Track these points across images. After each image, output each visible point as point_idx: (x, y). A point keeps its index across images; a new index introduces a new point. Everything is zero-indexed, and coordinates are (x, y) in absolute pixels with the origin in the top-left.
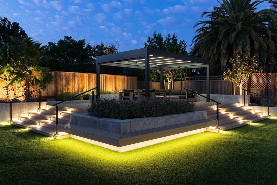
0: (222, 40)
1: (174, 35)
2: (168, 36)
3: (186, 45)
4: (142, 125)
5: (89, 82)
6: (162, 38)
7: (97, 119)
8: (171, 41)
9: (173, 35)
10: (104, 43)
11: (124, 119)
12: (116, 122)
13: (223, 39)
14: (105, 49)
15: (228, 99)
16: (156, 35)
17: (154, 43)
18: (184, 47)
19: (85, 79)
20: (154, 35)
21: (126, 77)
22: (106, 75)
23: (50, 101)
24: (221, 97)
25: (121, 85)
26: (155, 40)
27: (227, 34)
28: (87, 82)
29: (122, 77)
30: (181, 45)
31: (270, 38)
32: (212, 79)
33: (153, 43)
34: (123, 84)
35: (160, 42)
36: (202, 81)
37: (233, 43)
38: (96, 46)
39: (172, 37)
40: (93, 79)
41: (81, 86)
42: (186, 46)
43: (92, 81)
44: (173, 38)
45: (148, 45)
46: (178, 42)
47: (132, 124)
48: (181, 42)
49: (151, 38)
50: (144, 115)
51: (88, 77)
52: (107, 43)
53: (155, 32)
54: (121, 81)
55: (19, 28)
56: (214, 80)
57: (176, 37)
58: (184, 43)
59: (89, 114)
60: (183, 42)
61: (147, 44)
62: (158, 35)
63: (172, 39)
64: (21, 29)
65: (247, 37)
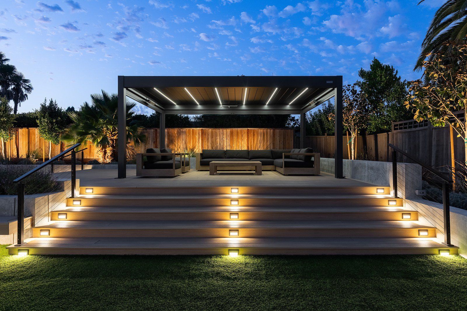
5: (202, 140)
19: (197, 136)
21: (270, 131)
22: (232, 129)
25: (260, 143)
28: (199, 140)
29: (262, 130)
34: (264, 142)
40: (208, 135)
41: (190, 146)
43: (208, 139)
51: (200, 134)
54: (259, 137)
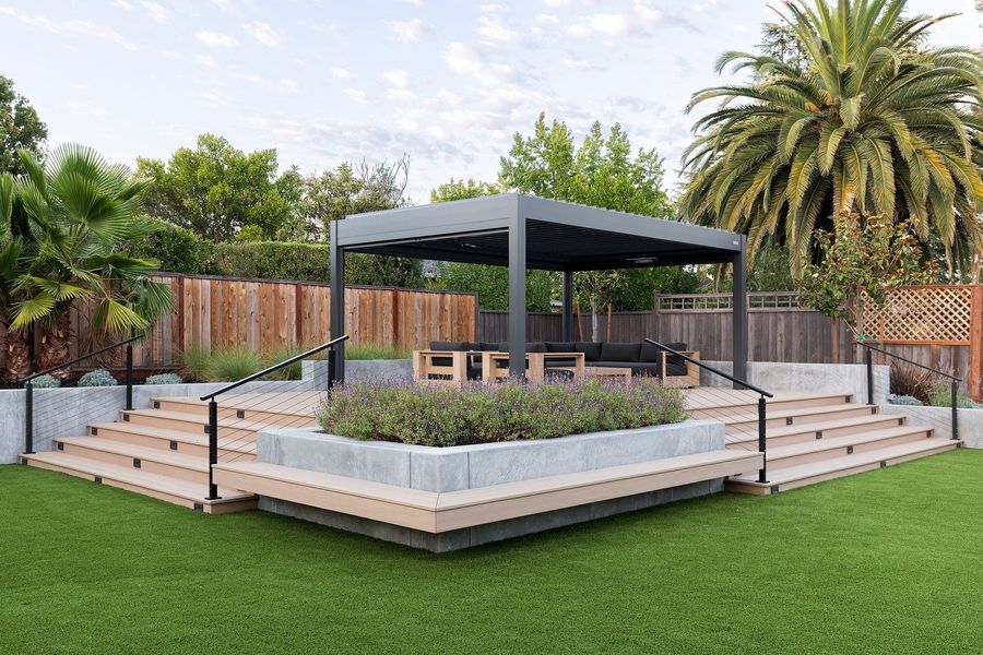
0: (792, 160)
1: (616, 130)
2: (591, 134)
3: (661, 170)
4: (507, 465)
6: (571, 141)
7: (356, 445)
8: (604, 151)
9: (613, 129)
10: (354, 168)
11: (446, 445)
12: (421, 456)
13: (797, 156)
14: (356, 189)
15: (811, 378)
16: (547, 129)
17: (538, 159)
18: (655, 178)
20: (537, 126)
23: (162, 382)
24: (783, 371)
26: (543, 149)
27: (810, 137)
30: (642, 169)
31: (969, 154)
32: (756, 306)
33: (535, 159)
35: (560, 154)
36: (718, 310)
37: (831, 171)
38: (319, 175)
39: (606, 136)
42: (662, 173)
44: (613, 139)
45: (515, 165)
46: (632, 158)
47: (472, 462)
48: (643, 158)
49: (525, 139)
50: (511, 432)
52: (364, 167)
53: (542, 117)
55: (11, 96)
56: (763, 309)
57: (625, 137)
58: (655, 160)
59: (321, 428)
60: (649, 157)
61: (511, 163)
62: (552, 127)
63: (609, 145)
64: (21, 102)
65: (884, 150)
